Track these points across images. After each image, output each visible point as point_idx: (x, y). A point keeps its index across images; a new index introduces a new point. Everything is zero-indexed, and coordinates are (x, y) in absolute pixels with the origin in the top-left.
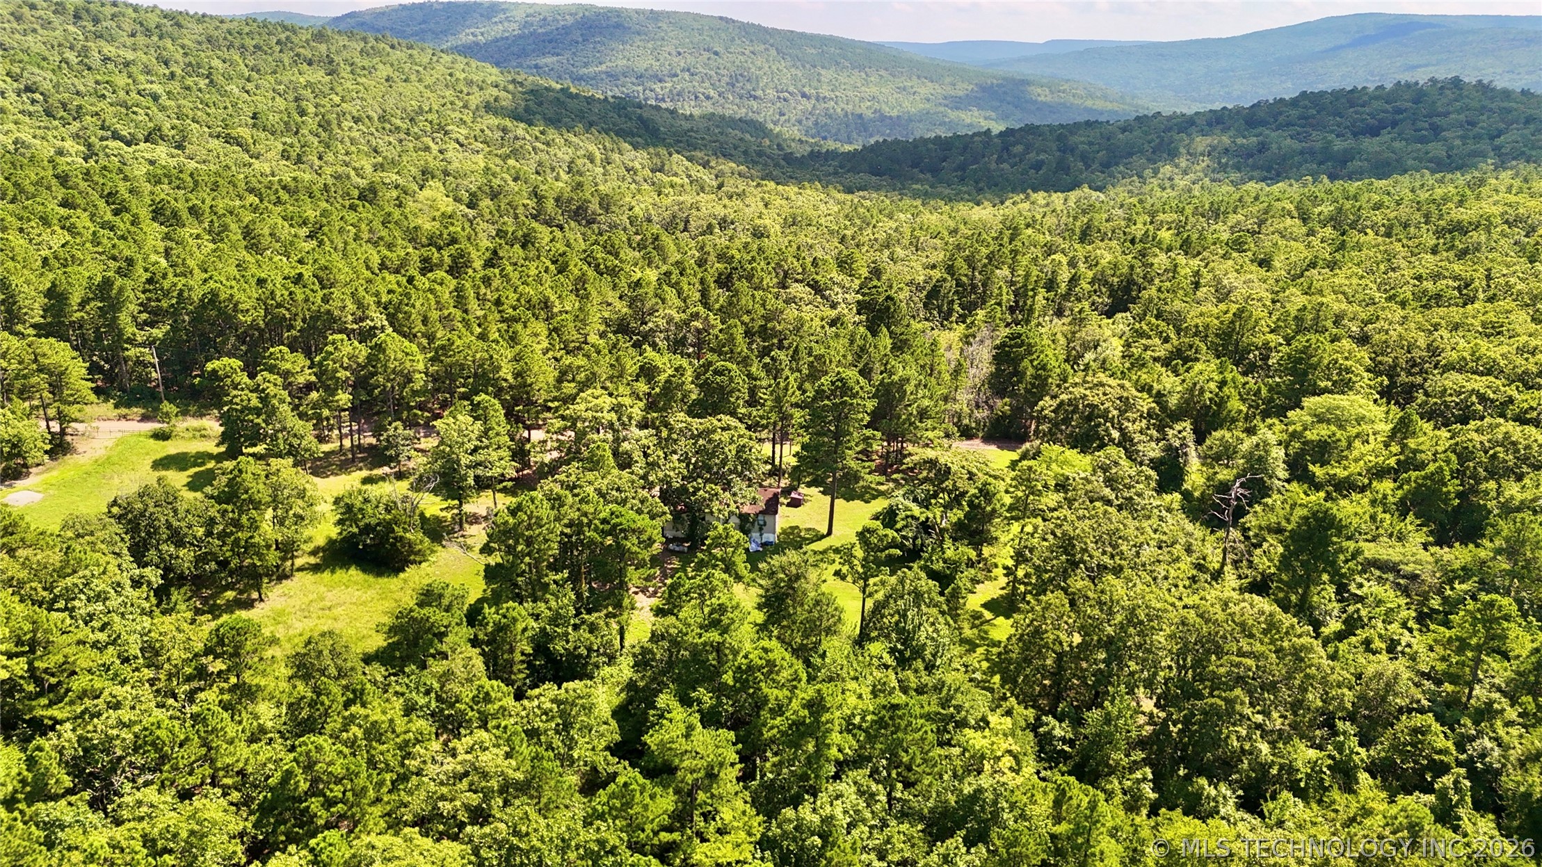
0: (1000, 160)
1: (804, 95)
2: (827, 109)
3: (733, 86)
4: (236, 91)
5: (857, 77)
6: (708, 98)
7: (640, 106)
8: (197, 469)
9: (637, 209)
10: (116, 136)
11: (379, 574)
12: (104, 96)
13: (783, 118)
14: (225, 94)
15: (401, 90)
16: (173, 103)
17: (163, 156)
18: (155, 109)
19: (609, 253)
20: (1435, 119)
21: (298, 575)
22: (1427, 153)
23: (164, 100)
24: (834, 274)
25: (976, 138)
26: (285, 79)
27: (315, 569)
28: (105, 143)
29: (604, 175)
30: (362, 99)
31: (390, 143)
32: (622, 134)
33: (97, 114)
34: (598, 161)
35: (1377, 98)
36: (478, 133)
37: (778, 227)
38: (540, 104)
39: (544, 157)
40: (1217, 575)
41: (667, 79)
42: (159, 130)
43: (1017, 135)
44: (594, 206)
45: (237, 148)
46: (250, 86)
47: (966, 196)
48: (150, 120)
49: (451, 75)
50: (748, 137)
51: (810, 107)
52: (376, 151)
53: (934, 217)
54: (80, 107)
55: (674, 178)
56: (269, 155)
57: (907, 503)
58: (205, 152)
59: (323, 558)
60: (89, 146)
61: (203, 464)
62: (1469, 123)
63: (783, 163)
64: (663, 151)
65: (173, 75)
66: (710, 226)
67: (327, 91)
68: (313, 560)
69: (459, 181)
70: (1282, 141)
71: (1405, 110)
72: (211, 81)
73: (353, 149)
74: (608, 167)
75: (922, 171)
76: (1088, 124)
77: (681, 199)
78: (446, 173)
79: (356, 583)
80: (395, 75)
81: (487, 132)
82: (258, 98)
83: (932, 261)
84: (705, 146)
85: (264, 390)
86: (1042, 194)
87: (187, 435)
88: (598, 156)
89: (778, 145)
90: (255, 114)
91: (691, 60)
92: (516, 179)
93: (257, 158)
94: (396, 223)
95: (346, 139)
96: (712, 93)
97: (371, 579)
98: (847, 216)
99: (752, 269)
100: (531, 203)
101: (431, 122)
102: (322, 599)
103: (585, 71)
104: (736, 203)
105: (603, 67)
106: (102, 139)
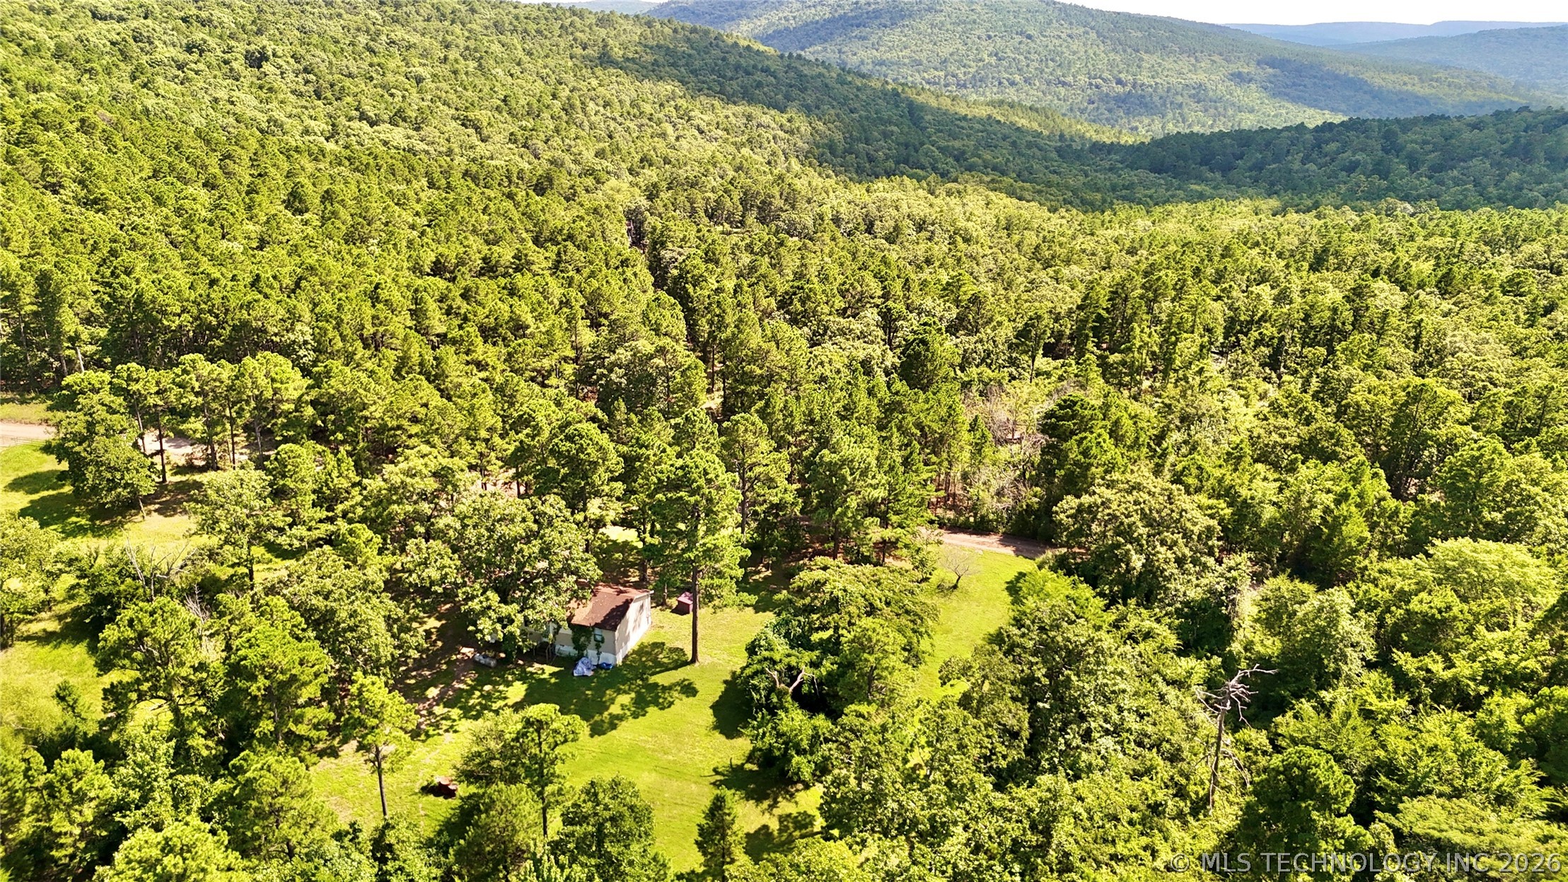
0: (1307, 159)
1: (1119, 82)
3: (1042, 72)
10: (363, 117)
12: (371, 79)
14: (488, 77)
16: (434, 86)
17: (399, 137)
18: (413, 91)
21: (19, 645)
23: (427, 83)
25: (1285, 134)
26: (553, 63)
27: (44, 639)
28: (351, 123)
30: (620, 83)
31: (628, 129)
33: (357, 95)
36: (722, 119)
41: (972, 63)
42: (406, 112)
43: (1336, 131)
45: (472, 131)
46: (516, 70)
48: (403, 101)
50: (1034, 125)
52: (610, 136)
53: (1171, 226)
54: (345, 88)
56: (497, 138)
57: (773, 637)
58: (439, 134)
60: (334, 126)
65: (447, 59)
66: (897, 228)
67: (589, 75)
72: (480, 65)
81: (732, 118)
82: (519, 81)
89: (1061, 136)
90: (507, 97)
91: (1000, 44)
93: (485, 141)
95: (585, 123)
96: (1017, 78)
99: (811, 290)
106: (350, 120)
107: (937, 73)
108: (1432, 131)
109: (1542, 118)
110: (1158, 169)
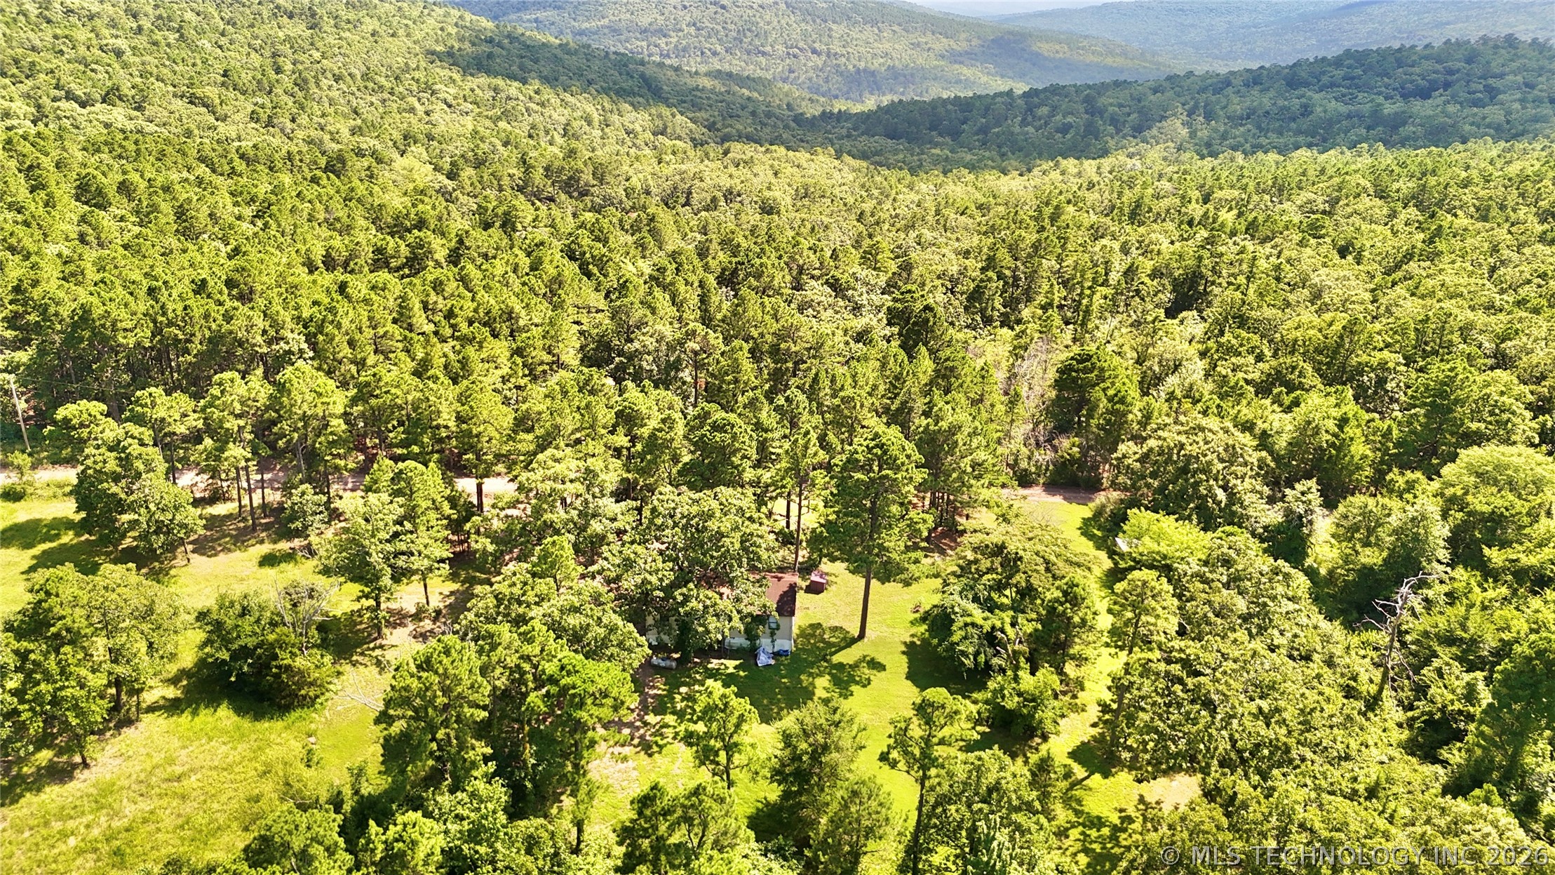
0: (1024, 123)
1: (814, 52)
2: (838, 66)
3: (741, 42)
4: (208, 45)
5: (869, 33)
6: (715, 54)
7: (642, 63)
8: (48, 546)
9: (634, 180)
10: (70, 96)
11: (258, 716)
12: (61, 52)
13: (792, 76)
14: (195, 49)
15: (387, 45)
16: (137, 60)
17: (120, 118)
18: (116, 66)
19: (598, 239)
20: (1491, 81)
21: (147, 718)
22: (1484, 118)
23: (128, 56)
24: (856, 269)
25: (999, 99)
26: (262, 34)
27: (173, 707)
28: (58, 104)
29: (602, 138)
30: (344, 55)
31: (372, 104)
32: (621, 93)
33: (52, 72)
34: (596, 123)
35: (1427, 58)
36: (467, 92)
37: (789, 200)
38: (536, 61)
39: (537, 118)
40: (1373, 703)
41: (672, 33)
42: (118, 89)
43: (1042, 96)
44: (587, 177)
45: (204, 110)
46: (223, 41)
47: (990, 162)
48: (110, 78)
49: (442, 29)
50: (756, 95)
51: (820, 63)
52: (356, 113)
53: (958, 189)
54: (33, 64)
55: (677, 142)
56: (237, 117)
57: (964, 603)
58: (167, 114)
59: (187, 690)
60: (39, 107)
61: (58, 536)
62: (1527, 85)
63: (793, 125)
64: (666, 112)
65: (140, 29)
66: (714, 199)
67: (307, 47)
68: (172, 692)
69: (444, 146)
70: (1326, 104)
71: (1458, 71)
72: (182, 36)
73: (332, 110)
74: (607, 130)
75: (940, 135)
76: (1117, 84)
77: (683, 167)
78: (430, 138)
79: (225, 732)
80: (382, 30)
81: (478, 91)
82: (232, 54)
83: (965, 245)
84: (710, 106)
85: (125, 448)
86: (1072, 161)
87: (47, 493)
88: (596, 118)
89: (788, 105)
90: (225, 71)
91: (697, 13)
92: (506, 144)
93: (224, 120)
94: (359, 201)
95: (325, 99)
96: (719, 48)
97: (246, 723)
98: (863, 186)
99: (761, 265)
100: (518, 173)
101: (418, 81)
102: (171, 761)
103: (586, 25)
104: (744, 172)
105: (605, 22)
106: (55, 100)
107: (639, 43)
108: (1124, 95)
109: (1209, 81)
110: (892, 135)
